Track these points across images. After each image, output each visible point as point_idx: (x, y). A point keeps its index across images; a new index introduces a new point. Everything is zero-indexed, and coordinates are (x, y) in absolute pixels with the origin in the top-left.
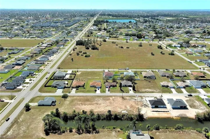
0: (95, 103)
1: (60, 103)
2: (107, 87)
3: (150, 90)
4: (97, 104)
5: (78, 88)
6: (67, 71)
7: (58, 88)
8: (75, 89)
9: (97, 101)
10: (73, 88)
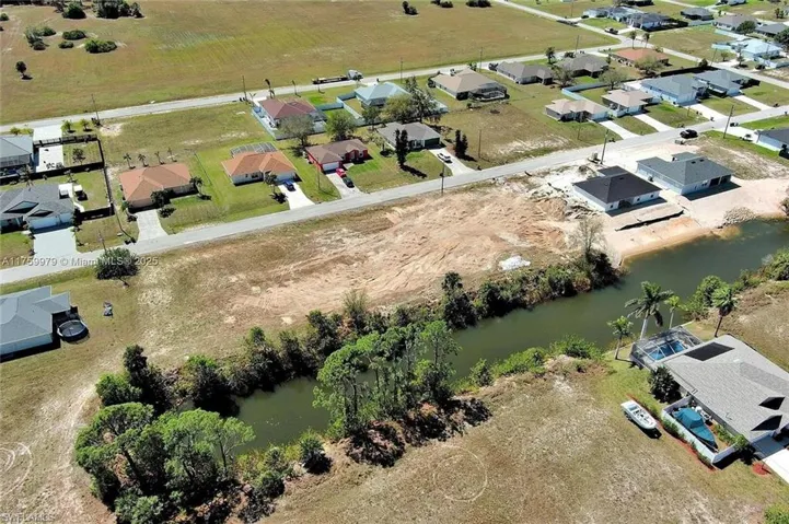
0: (334, 261)
1: (110, 314)
2: (326, 167)
3: (529, 145)
4: (344, 260)
5: (168, 202)
6: (31, 133)
7: (35, 231)
8: (154, 213)
9: (330, 247)
10: (134, 209)
